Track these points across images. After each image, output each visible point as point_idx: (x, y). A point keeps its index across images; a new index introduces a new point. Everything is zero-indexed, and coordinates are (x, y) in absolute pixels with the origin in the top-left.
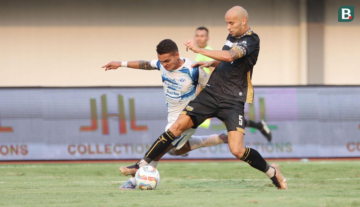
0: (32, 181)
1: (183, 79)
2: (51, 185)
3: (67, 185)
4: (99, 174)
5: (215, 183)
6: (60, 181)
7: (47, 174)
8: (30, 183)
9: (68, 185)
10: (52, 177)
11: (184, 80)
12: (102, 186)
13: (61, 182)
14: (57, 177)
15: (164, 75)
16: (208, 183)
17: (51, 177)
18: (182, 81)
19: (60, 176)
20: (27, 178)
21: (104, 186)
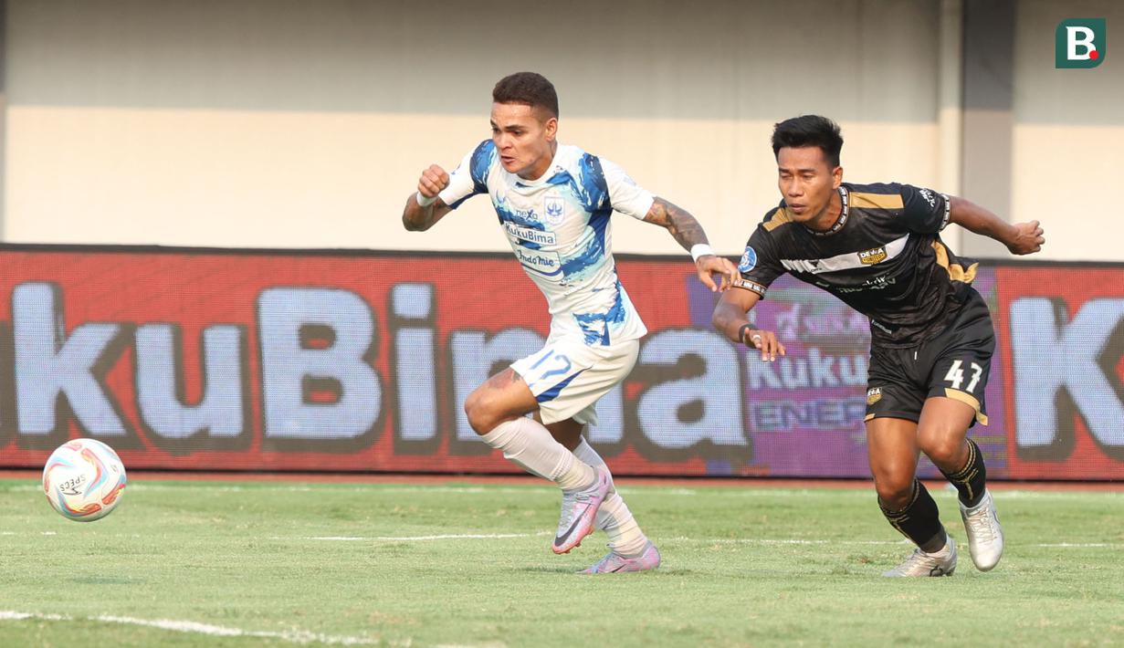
0: (139, 532)
1: (555, 206)
2: (198, 543)
3: (247, 544)
4: (338, 513)
5: (696, 550)
6: (223, 531)
7: (183, 511)
8: (133, 536)
9: (250, 546)
10: (200, 521)
11: (560, 210)
12: (355, 551)
13: (226, 535)
14: (216, 520)
15: (500, 202)
16: (676, 549)
17: (195, 520)
18: (554, 213)
19: (224, 518)
20: (123, 522)
21: (360, 551)
